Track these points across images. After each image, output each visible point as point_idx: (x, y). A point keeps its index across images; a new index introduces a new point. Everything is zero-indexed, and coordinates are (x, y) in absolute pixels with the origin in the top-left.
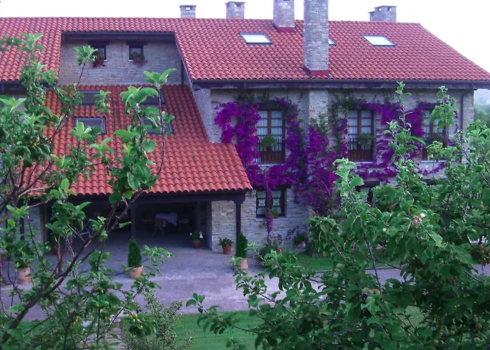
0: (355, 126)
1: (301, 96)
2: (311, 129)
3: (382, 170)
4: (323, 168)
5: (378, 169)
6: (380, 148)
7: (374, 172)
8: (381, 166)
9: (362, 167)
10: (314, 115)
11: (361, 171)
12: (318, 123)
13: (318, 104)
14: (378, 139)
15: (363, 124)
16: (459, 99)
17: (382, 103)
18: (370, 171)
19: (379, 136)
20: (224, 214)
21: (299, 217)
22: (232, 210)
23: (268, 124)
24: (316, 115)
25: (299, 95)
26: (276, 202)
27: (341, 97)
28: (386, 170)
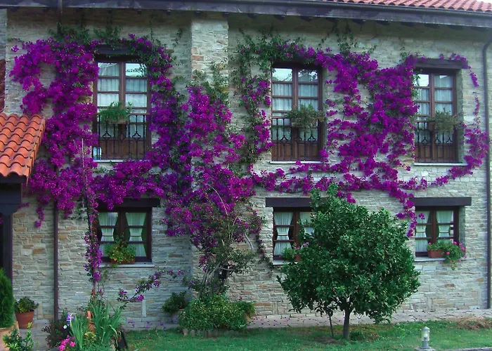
0: (287, 98)
1: (180, 35)
2: (195, 91)
3: (339, 177)
4: (219, 166)
5: (332, 175)
6: (334, 136)
7: (324, 180)
8: (337, 169)
9: (300, 170)
10: (203, 67)
11: (298, 177)
12: (210, 81)
13: (209, 45)
14: (331, 119)
15: (302, 94)
16: (479, 55)
17: (336, 53)
18: (316, 178)
19: (332, 113)
20: (28, 252)
21: (176, 263)
22: (44, 246)
23: (120, 88)
24: (204, 67)
25: (176, 32)
26: (136, 235)
27: (256, 39)
28: (347, 177)
